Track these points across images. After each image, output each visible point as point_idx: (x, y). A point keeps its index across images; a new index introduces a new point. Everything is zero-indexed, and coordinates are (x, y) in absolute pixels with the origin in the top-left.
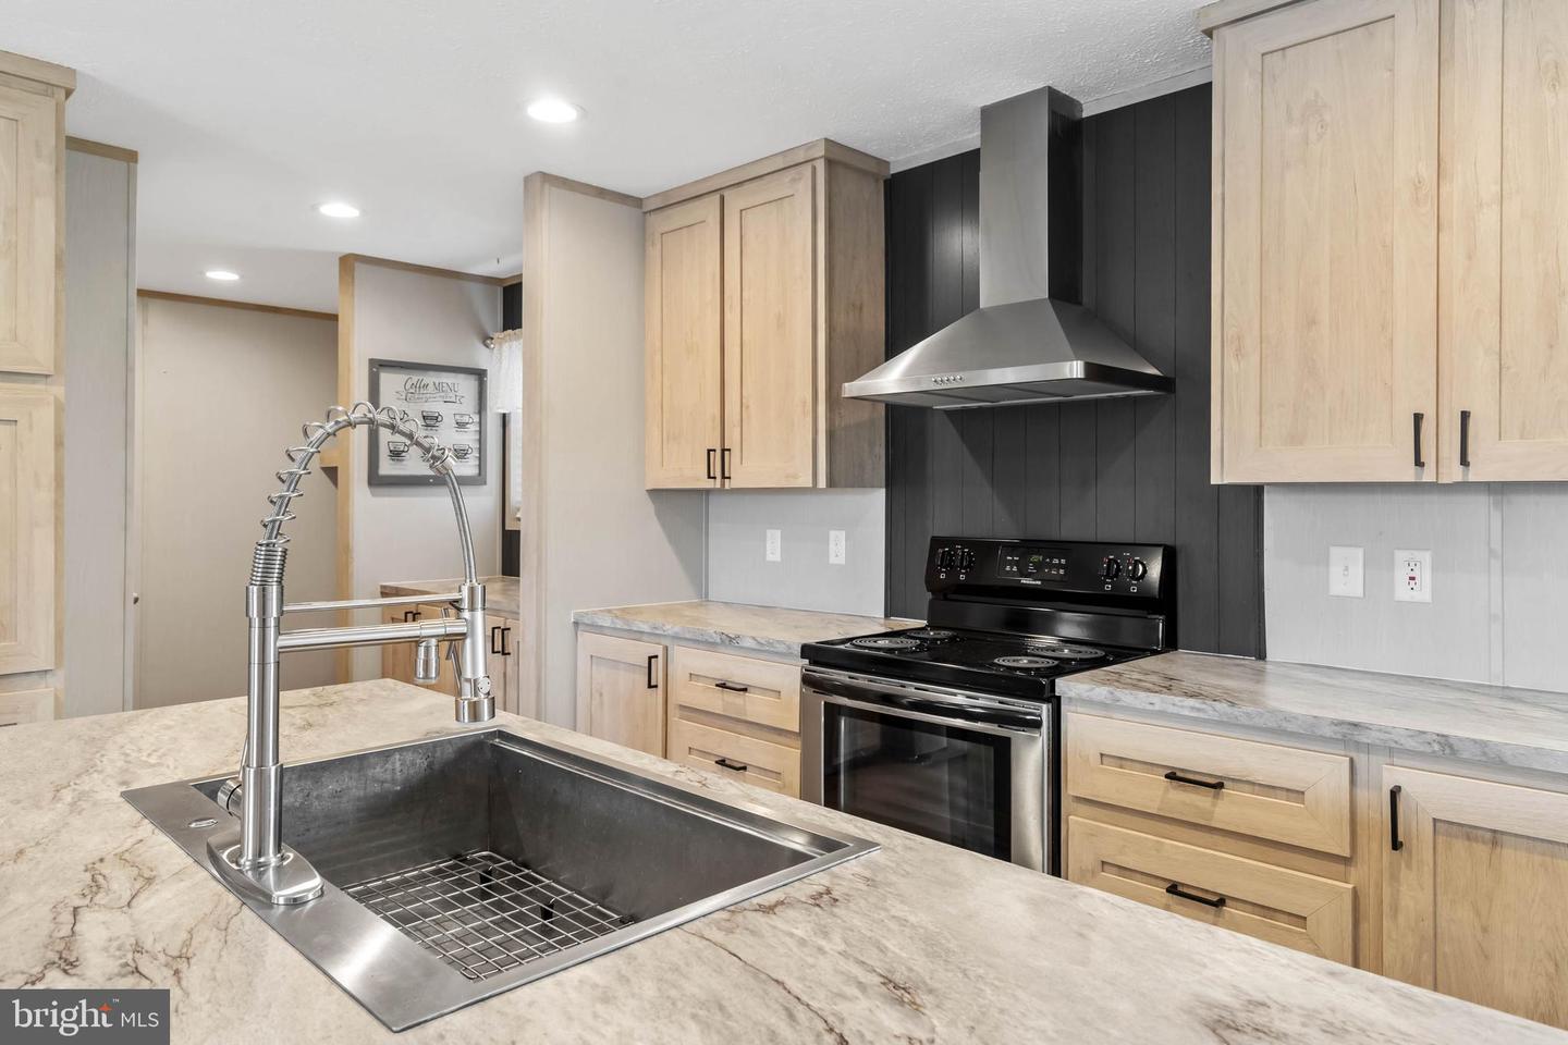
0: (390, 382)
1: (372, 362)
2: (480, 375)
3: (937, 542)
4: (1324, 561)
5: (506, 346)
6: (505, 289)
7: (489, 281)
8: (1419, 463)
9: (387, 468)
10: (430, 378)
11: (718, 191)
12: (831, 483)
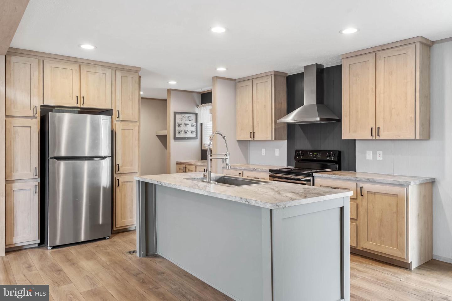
0: (178, 116)
1: (174, 112)
2: (196, 114)
3: (297, 151)
4: (366, 153)
5: (202, 108)
6: (201, 94)
7: (198, 93)
8: (372, 136)
9: (177, 136)
10: (187, 115)
11: (252, 79)
12: (275, 139)
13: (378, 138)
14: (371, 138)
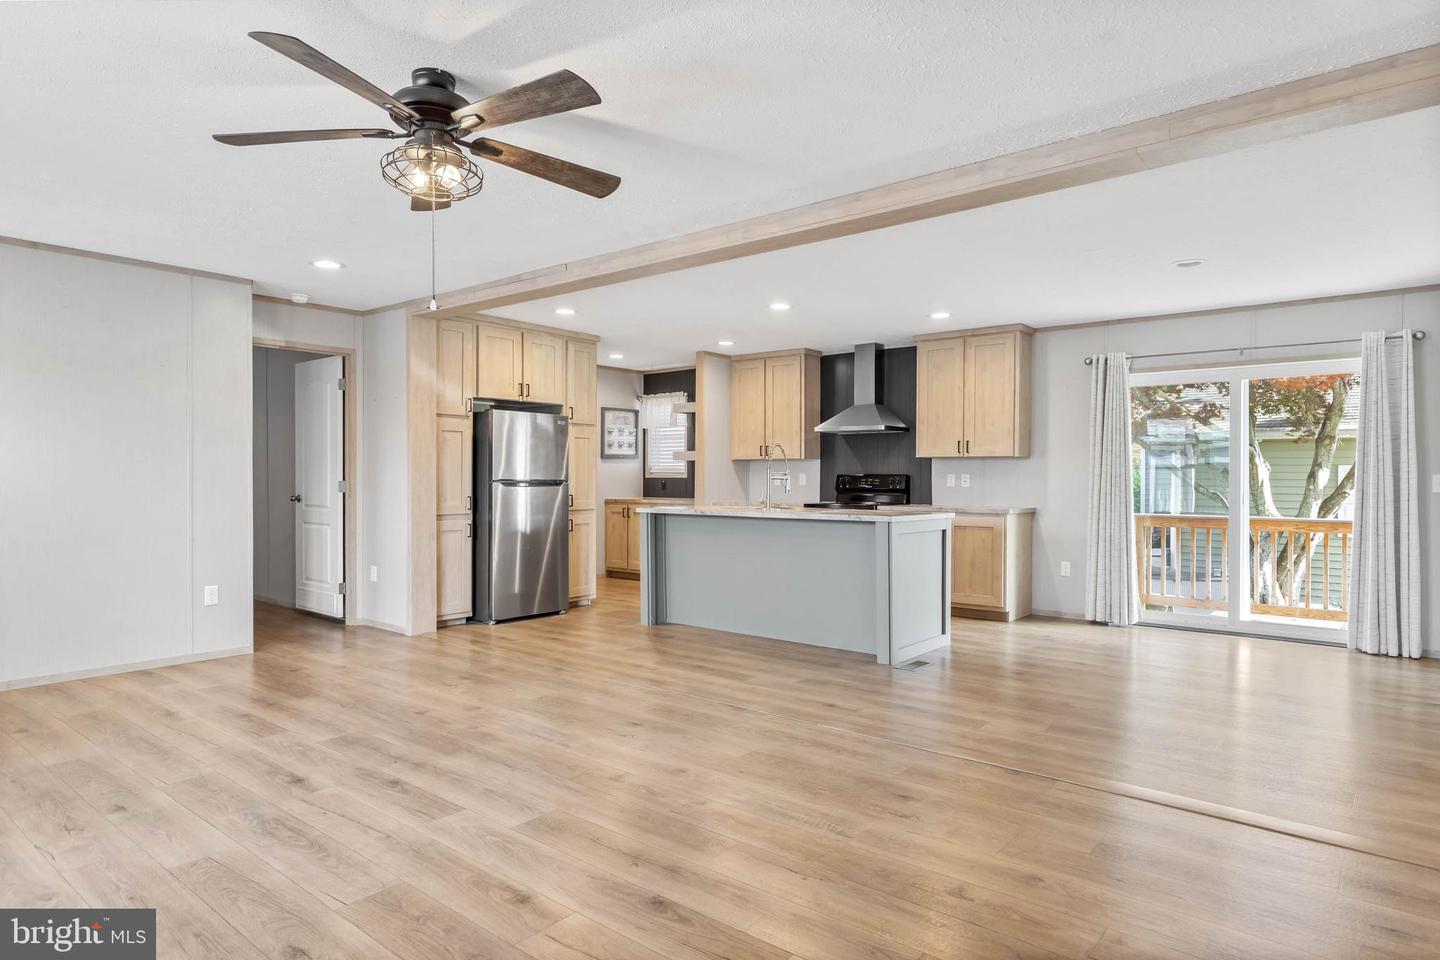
0: (609, 416)
2: (636, 413)
3: (839, 476)
4: (946, 478)
5: (649, 402)
6: (645, 375)
7: (640, 372)
8: (958, 452)
9: (607, 451)
10: (621, 414)
11: (765, 359)
12: (806, 458)
13: (966, 455)
14: (957, 455)
